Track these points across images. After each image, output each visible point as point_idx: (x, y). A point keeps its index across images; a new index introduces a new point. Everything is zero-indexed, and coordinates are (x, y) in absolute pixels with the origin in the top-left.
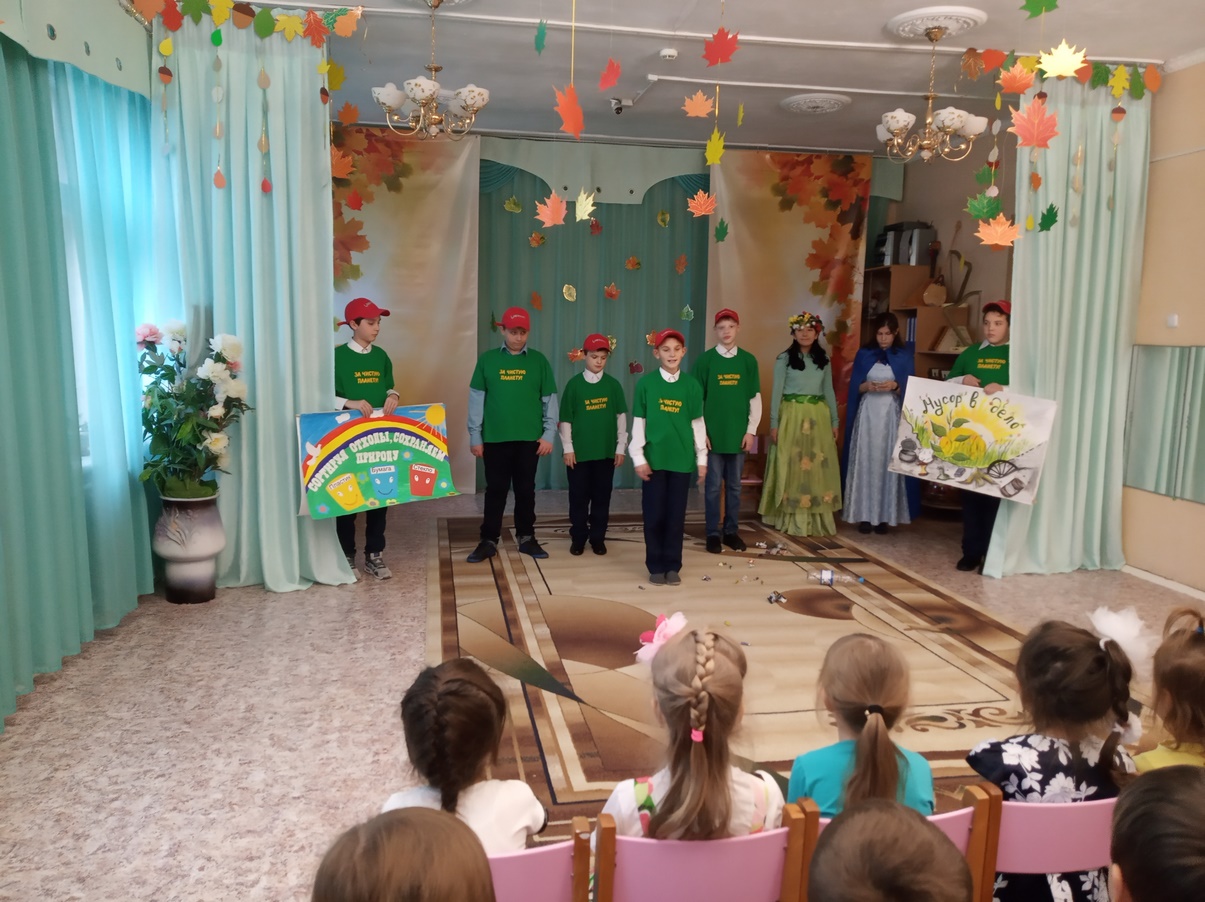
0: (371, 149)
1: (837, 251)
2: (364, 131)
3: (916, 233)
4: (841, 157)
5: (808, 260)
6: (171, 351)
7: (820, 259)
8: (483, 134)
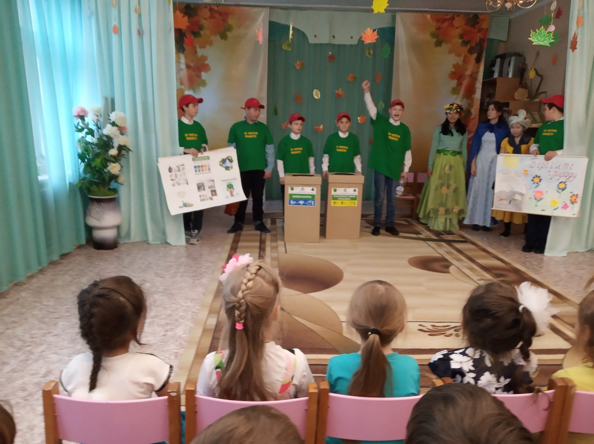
0: (212, 17)
1: (467, 70)
2: (208, 7)
3: (513, 59)
4: (471, 16)
5: (450, 75)
6: (93, 121)
7: (457, 74)
8: (271, 7)
